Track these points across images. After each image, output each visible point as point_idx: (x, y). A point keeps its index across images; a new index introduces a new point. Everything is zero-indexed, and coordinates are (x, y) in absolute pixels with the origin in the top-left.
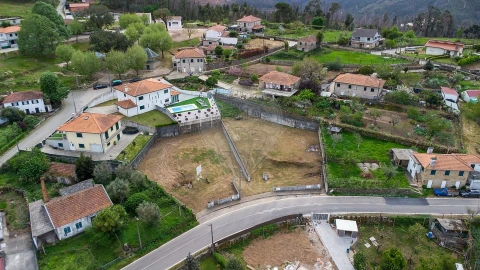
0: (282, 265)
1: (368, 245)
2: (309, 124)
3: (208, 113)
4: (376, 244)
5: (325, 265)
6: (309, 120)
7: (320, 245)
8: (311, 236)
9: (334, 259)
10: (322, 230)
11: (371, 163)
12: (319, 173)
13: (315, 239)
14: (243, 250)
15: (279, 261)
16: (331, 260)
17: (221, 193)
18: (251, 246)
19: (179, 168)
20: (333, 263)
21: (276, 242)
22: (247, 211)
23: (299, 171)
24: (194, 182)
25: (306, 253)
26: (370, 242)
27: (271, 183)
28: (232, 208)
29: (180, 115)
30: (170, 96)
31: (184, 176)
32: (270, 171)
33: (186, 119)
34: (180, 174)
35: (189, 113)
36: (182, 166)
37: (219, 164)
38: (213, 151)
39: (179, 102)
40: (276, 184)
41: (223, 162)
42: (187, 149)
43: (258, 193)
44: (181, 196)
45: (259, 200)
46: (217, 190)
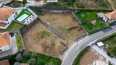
0: (92, 63)
1: (107, 47)
2: (68, 11)
3: (34, 17)
4: (108, 46)
5: (101, 58)
6: (68, 9)
7: (96, 52)
8: (93, 50)
9: (102, 55)
10: (95, 48)
11: (93, 20)
12: (82, 28)
13: (94, 51)
14: (79, 63)
15: (90, 62)
16: (101, 55)
17: (60, 47)
18: (81, 61)
19: (40, 43)
20: (102, 56)
21: (86, 56)
22: (72, 50)
23: (76, 30)
24: (50, 47)
25: (95, 56)
26: (107, 46)
27: (72, 38)
28: (67, 51)
29: (25, 21)
30: (15, 14)
31: (44, 46)
32: (68, 33)
33: (28, 22)
34: (42, 45)
35: (27, 19)
36: (40, 42)
37: (51, 36)
38: (45, 32)
39: (18, 14)
40: (73, 37)
41: (51, 35)
42: (35, 34)
43: (71, 43)
44: (49, 53)
45: (73, 45)
46: (58, 47)
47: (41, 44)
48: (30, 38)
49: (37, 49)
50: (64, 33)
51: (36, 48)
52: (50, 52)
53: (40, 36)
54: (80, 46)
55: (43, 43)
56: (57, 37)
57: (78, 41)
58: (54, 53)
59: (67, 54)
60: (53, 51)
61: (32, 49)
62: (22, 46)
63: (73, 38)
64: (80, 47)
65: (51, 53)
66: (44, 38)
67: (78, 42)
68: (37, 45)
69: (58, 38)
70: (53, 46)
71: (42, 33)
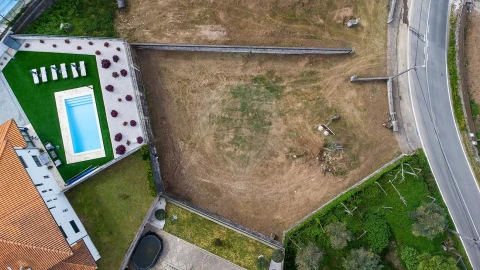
3: (116, 67)
17: (366, 104)
27: (369, 20)
28: (404, 96)
29: (119, 137)
30: (26, 151)
31: (306, 154)
32: (335, 8)
33: (133, 123)
34: (298, 161)
35: (115, 114)
36: (273, 154)
37: (283, 87)
38: (239, 88)
39: (29, 126)
40: (370, 12)
41: (279, 79)
42: (216, 136)
43: (386, 47)
44: (358, 165)
45: (399, 51)
46: (359, 109)
47: (287, 157)
48: (218, 175)
49: (298, 193)
50: (319, 26)
51: (292, 193)
52: (355, 157)
53: (245, 132)
54: (428, 31)
55: (291, 150)
56: (308, 69)
57: (406, 14)
58: (369, 147)
59: (411, 108)
60: (361, 145)
61: (284, 207)
62: (255, 245)
63: (376, 14)
64: (432, 38)
65: (362, 158)
66: (270, 124)
67: (409, 18)
68: (285, 177)
69: (321, 70)
70: (338, 126)
71: (239, 106)
